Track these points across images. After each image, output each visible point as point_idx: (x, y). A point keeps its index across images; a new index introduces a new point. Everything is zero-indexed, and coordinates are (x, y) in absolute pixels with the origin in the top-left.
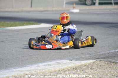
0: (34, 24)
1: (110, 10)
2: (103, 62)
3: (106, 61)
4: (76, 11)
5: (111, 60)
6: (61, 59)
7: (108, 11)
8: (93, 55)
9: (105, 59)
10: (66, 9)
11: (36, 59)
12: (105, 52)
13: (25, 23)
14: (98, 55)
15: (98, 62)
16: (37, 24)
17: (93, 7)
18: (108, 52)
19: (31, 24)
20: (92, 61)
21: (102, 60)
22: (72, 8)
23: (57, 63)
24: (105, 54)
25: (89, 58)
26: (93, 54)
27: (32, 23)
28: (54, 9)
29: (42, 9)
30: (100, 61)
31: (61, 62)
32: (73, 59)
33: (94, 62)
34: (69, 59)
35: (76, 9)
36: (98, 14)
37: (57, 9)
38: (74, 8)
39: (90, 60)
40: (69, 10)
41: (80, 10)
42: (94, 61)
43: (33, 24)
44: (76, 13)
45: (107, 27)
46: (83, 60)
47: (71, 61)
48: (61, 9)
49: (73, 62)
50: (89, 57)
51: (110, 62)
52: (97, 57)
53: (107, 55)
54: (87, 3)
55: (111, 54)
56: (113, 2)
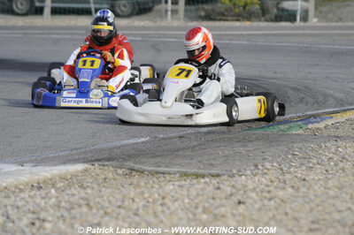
2: (111, 169)
3: (118, 168)
5: (131, 164)
8: (79, 151)
9: (115, 163)
12: (110, 145)
14: (91, 151)
15: (96, 168)
18: (117, 143)
20: (80, 167)
21: (106, 163)
24: (110, 149)
25: (70, 160)
26: (76, 149)
30: (101, 167)
32: (25, 163)
33: (86, 170)
34: (16, 163)
39: (75, 164)
42: (86, 166)
46: (55, 165)
47: (20, 168)
49: (27, 168)
50: (68, 155)
51: (129, 169)
52: (92, 157)
53: (115, 150)
54: (15, 7)
55: (128, 148)
56: (92, 7)
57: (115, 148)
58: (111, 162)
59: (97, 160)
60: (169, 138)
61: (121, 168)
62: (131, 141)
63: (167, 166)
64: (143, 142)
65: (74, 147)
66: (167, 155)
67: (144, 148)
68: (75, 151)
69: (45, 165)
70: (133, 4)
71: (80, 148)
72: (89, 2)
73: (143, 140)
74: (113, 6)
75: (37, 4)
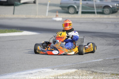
0: (17, 32)
1: (93, 19)
2: (85, 71)
3: (88, 71)
4: (59, 19)
5: (93, 70)
6: (43, 67)
7: (91, 20)
8: (76, 64)
9: (87, 69)
10: (49, 17)
11: (18, 67)
12: (87, 62)
13: (7, 30)
14: (80, 64)
15: (80, 71)
16: (19, 32)
17: (76, 16)
18: (90, 61)
19: (12, 32)
20: (74, 70)
21: (84, 69)
22: (55, 16)
23: (39, 71)
24: (87, 64)
25: (71, 68)
26: (75, 63)
27: (14, 30)
28: (37, 17)
29: (24, 16)
30: (82, 70)
31: (43, 71)
32: (55, 68)
33: (76, 72)
34: (51, 68)
35: (59, 17)
36: (81, 23)
37: (40, 17)
38: (57, 16)
39: (72, 69)
40: (51, 18)
41: (63, 18)
42: (76, 70)
43: (15, 32)
44: (59, 21)
45: (90, 37)
46: (65, 69)
47: (53, 70)
48: (43, 17)
49: (55, 71)
50: (71, 66)
51: (92, 71)
52: (79, 66)
53: (89, 64)
54: (70, 12)
55: (93, 63)
56: (96, 11)
57: (89, 63)
58: (85, 69)
59: (81, 68)
60: (110, 60)
61: (89, 71)
62: (96, 61)
63: (106, 71)
64: (100, 61)
65: (74, 62)
66: (107, 66)
67: (99, 63)
68: (74, 64)
69: (62, 70)
70: (110, 10)
71: (76, 63)
72: (94, 9)
73: (100, 60)
74: (103, 11)
75: (77, 10)
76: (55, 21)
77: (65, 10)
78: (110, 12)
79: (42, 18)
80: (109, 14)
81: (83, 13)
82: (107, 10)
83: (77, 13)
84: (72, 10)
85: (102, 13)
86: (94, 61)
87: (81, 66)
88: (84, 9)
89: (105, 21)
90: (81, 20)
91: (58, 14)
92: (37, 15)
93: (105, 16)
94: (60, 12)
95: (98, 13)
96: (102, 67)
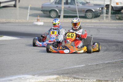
3: (70, 77)
4: (40, 23)
5: (75, 76)
6: (23, 74)
9: (69, 75)
10: (30, 21)
12: (69, 68)
14: (61, 70)
18: (72, 67)
20: (55, 77)
21: (65, 75)
22: (36, 21)
23: (19, 78)
26: (56, 69)
28: (17, 21)
29: (4, 20)
30: (63, 77)
31: (23, 77)
32: (35, 75)
33: (57, 78)
34: (32, 75)
37: (20, 21)
38: (38, 20)
39: (53, 75)
40: (33, 23)
41: (44, 23)
42: (58, 76)
44: (40, 26)
46: (46, 76)
47: (33, 77)
48: (24, 21)
50: (52, 72)
53: (70, 70)
54: (51, 16)
55: (75, 69)
56: (78, 15)
58: (67, 75)
59: (62, 74)
60: (92, 65)
62: (78, 66)
63: (88, 77)
65: (56, 68)
66: (90, 72)
67: (82, 69)
69: (42, 76)
70: (93, 14)
71: (58, 69)
72: (76, 14)
73: (82, 66)
74: (86, 15)
75: (59, 14)
76: (37, 25)
77: (46, 14)
78: (93, 16)
79: (23, 23)
80: (92, 18)
81: (65, 17)
82: (89, 15)
83: (59, 17)
84: (54, 14)
85: (85, 17)
86: (76, 66)
87: (62, 73)
88: (66, 13)
89: (88, 25)
90: (63, 24)
91: (39, 18)
92: (17, 19)
93: (88, 21)
94: (41, 16)
95: (81, 17)
96: (84, 73)
